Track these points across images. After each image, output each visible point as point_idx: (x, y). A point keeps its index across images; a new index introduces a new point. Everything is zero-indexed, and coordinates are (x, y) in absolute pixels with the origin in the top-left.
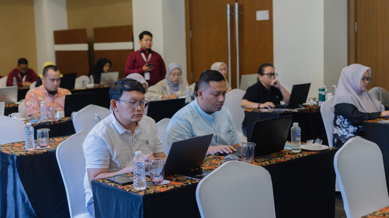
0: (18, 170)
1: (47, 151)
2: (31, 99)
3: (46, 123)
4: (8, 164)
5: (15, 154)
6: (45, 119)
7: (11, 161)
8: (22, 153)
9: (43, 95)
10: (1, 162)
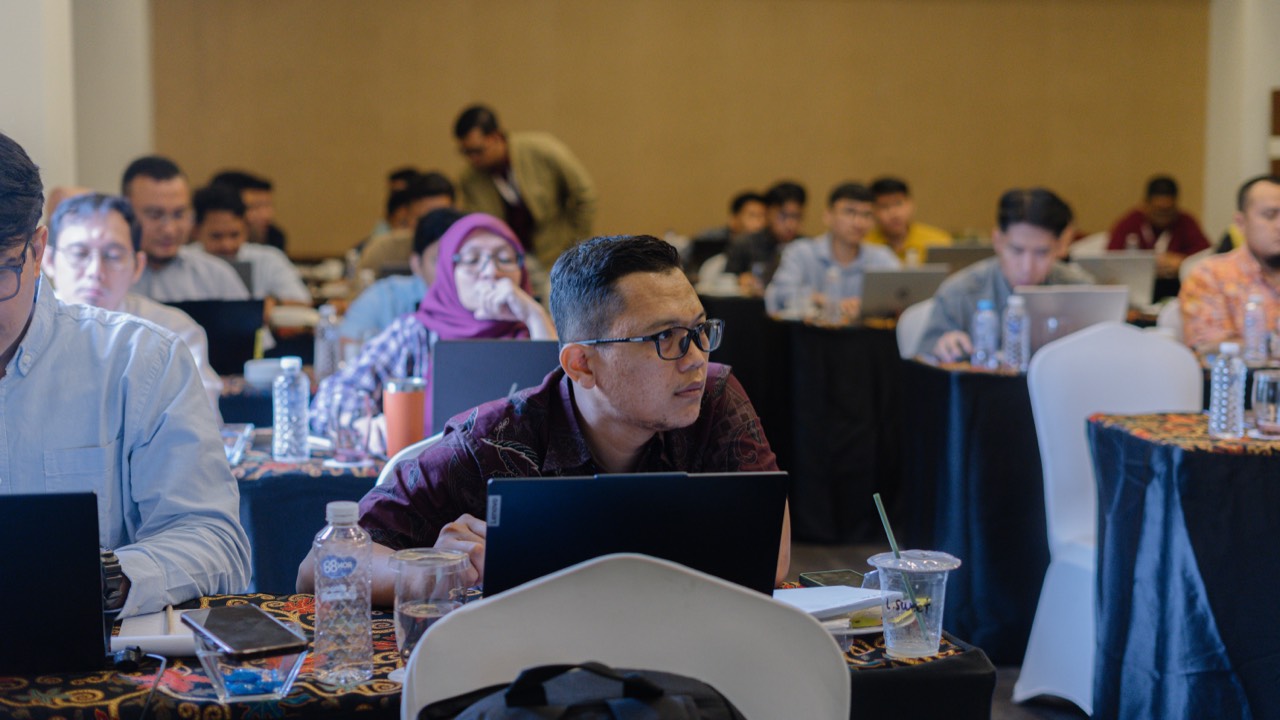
0: (1183, 498)
2: (1200, 292)
4: (1148, 474)
5: (1176, 445)
7: (1159, 467)
8: (1203, 445)
9: (1245, 280)
10: (1121, 468)
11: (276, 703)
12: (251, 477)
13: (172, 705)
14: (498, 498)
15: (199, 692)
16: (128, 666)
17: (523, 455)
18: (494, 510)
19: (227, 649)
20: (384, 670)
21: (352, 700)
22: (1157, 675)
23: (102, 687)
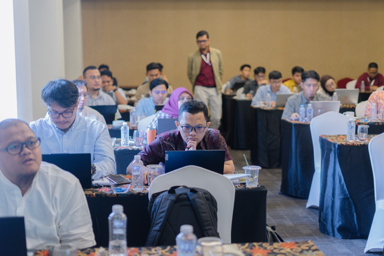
0: (338, 156)
1: (364, 144)
3: (375, 123)
4: (330, 150)
5: (337, 143)
6: (374, 120)
7: (333, 149)
8: (343, 143)
10: (326, 149)
11: (125, 194)
12: (116, 150)
13: (105, 194)
14: (168, 155)
15: (110, 191)
16: (96, 187)
17: (172, 145)
18: (167, 157)
19: (116, 183)
20: (146, 188)
21: (139, 193)
22: (333, 199)
23: (91, 191)
